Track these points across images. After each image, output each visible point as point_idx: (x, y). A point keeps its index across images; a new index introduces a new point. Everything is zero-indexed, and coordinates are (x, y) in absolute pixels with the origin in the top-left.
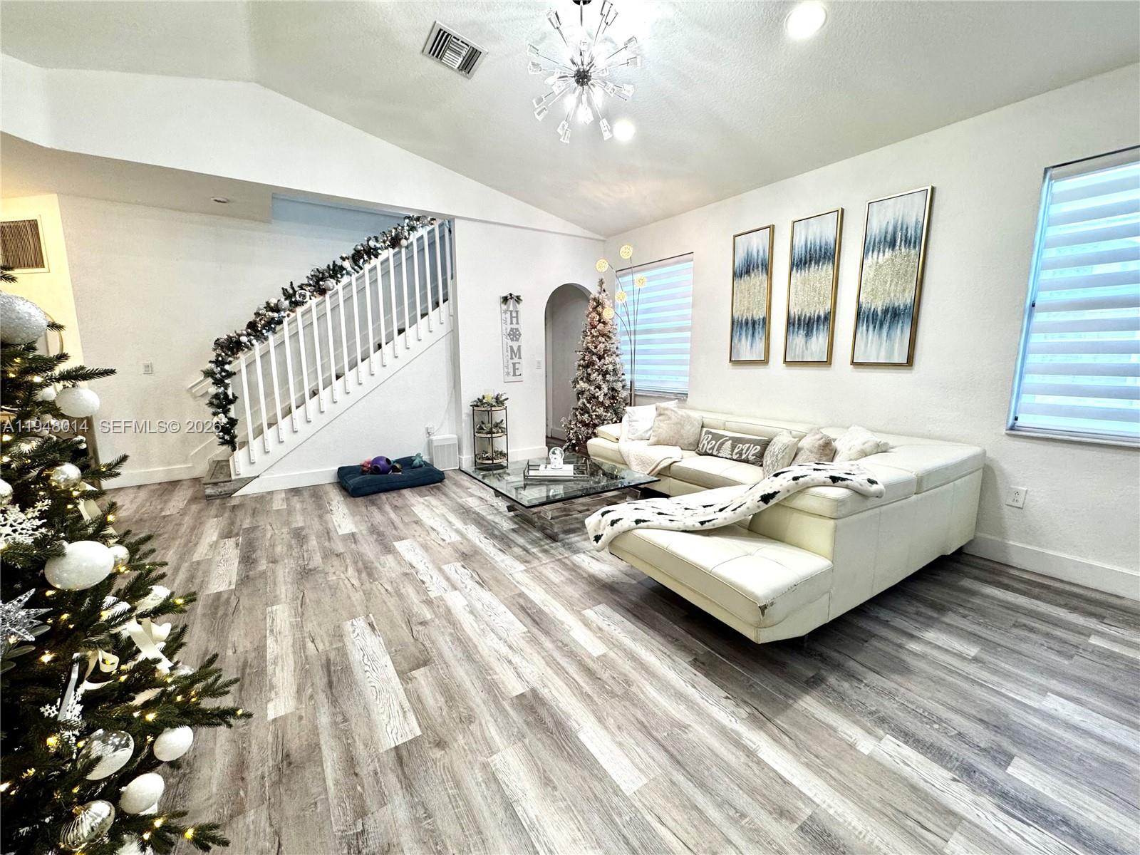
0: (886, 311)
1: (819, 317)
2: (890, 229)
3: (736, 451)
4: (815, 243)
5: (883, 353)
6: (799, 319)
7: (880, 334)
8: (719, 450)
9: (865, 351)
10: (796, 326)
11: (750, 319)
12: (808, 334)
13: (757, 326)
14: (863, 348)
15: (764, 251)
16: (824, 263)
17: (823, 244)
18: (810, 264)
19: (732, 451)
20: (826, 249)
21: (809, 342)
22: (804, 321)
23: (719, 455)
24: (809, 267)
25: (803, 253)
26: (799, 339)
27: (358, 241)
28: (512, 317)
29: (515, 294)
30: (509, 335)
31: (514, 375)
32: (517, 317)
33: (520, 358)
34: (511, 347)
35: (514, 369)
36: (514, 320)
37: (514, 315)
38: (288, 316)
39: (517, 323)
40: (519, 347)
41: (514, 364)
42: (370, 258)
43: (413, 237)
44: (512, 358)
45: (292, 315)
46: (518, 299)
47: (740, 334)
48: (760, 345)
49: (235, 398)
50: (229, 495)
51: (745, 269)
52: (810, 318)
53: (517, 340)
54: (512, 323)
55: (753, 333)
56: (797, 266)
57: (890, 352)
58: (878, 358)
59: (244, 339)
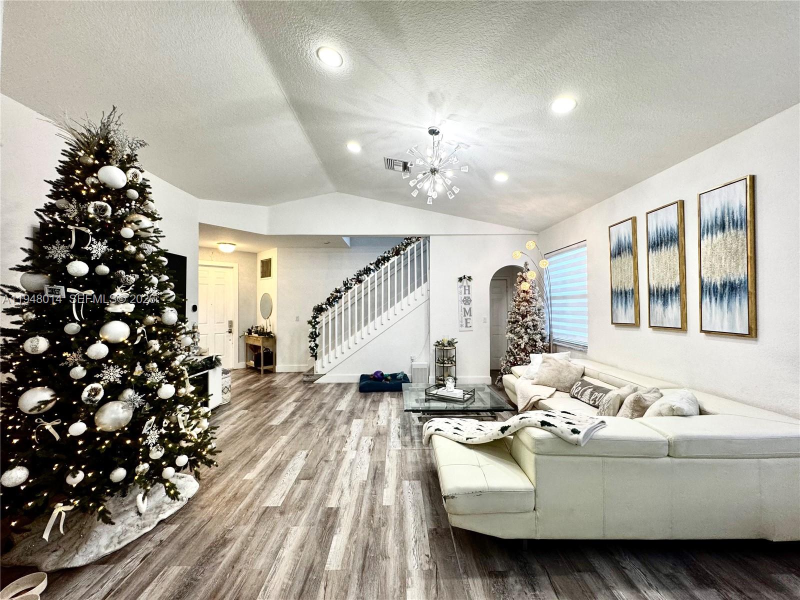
0: (724, 285)
1: (672, 289)
2: (719, 215)
3: (592, 398)
4: (663, 229)
5: (726, 323)
6: (657, 291)
7: (722, 307)
8: (582, 395)
9: (711, 321)
10: (656, 296)
11: (623, 290)
12: (665, 304)
13: (628, 296)
14: (708, 316)
15: (629, 237)
16: (671, 245)
17: (669, 229)
18: (661, 246)
19: (590, 398)
20: (671, 233)
21: (666, 310)
22: (661, 293)
23: (582, 399)
24: (661, 249)
25: (656, 237)
26: (658, 307)
27: (379, 254)
28: (465, 290)
29: (467, 275)
30: (463, 301)
31: (466, 326)
32: (469, 290)
33: (470, 315)
34: (464, 309)
35: (467, 323)
36: (467, 292)
37: (467, 288)
38: (345, 294)
39: (469, 294)
40: (470, 308)
41: (466, 320)
42: (385, 262)
43: (409, 248)
44: (465, 316)
45: (346, 293)
46: (470, 278)
47: (617, 302)
48: (631, 311)
49: (319, 334)
50: (312, 382)
51: (617, 252)
52: (665, 290)
53: (469, 304)
54: (465, 294)
55: (626, 301)
56: (652, 248)
57: (732, 323)
58: (722, 327)
59: (324, 306)
